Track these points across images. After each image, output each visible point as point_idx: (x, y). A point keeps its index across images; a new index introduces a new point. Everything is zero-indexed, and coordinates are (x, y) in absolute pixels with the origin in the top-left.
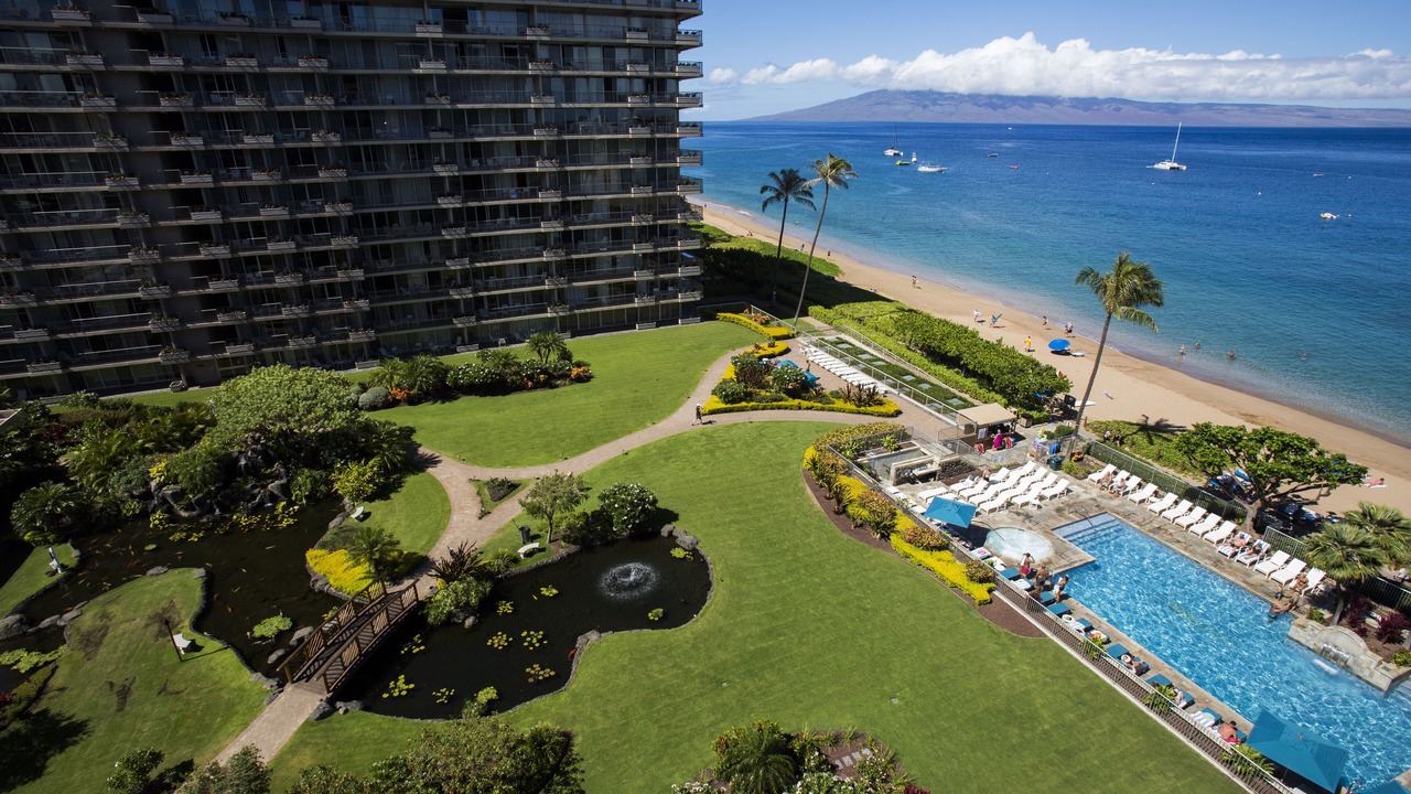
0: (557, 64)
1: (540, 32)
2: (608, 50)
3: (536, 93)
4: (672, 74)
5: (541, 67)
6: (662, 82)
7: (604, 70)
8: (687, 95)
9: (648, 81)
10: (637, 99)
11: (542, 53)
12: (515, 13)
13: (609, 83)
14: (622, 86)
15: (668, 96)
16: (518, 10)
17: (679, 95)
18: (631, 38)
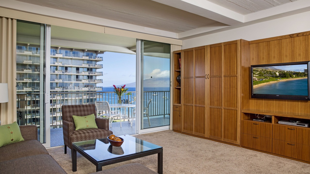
0: (63, 71)
1: (60, 63)
2: (78, 69)
3: (57, 78)
4: (95, 75)
5: (59, 72)
6: (92, 76)
7: (76, 73)
8: (99, 80)
9: (88, 76)
10: (85, 81)
11: (59, 68)
12: (53, 58)
13: (77, 77)
14: (81, 77)
15: (93, 80)
16: (54, 58)
17: (96, 80)
18: (84, 66)
